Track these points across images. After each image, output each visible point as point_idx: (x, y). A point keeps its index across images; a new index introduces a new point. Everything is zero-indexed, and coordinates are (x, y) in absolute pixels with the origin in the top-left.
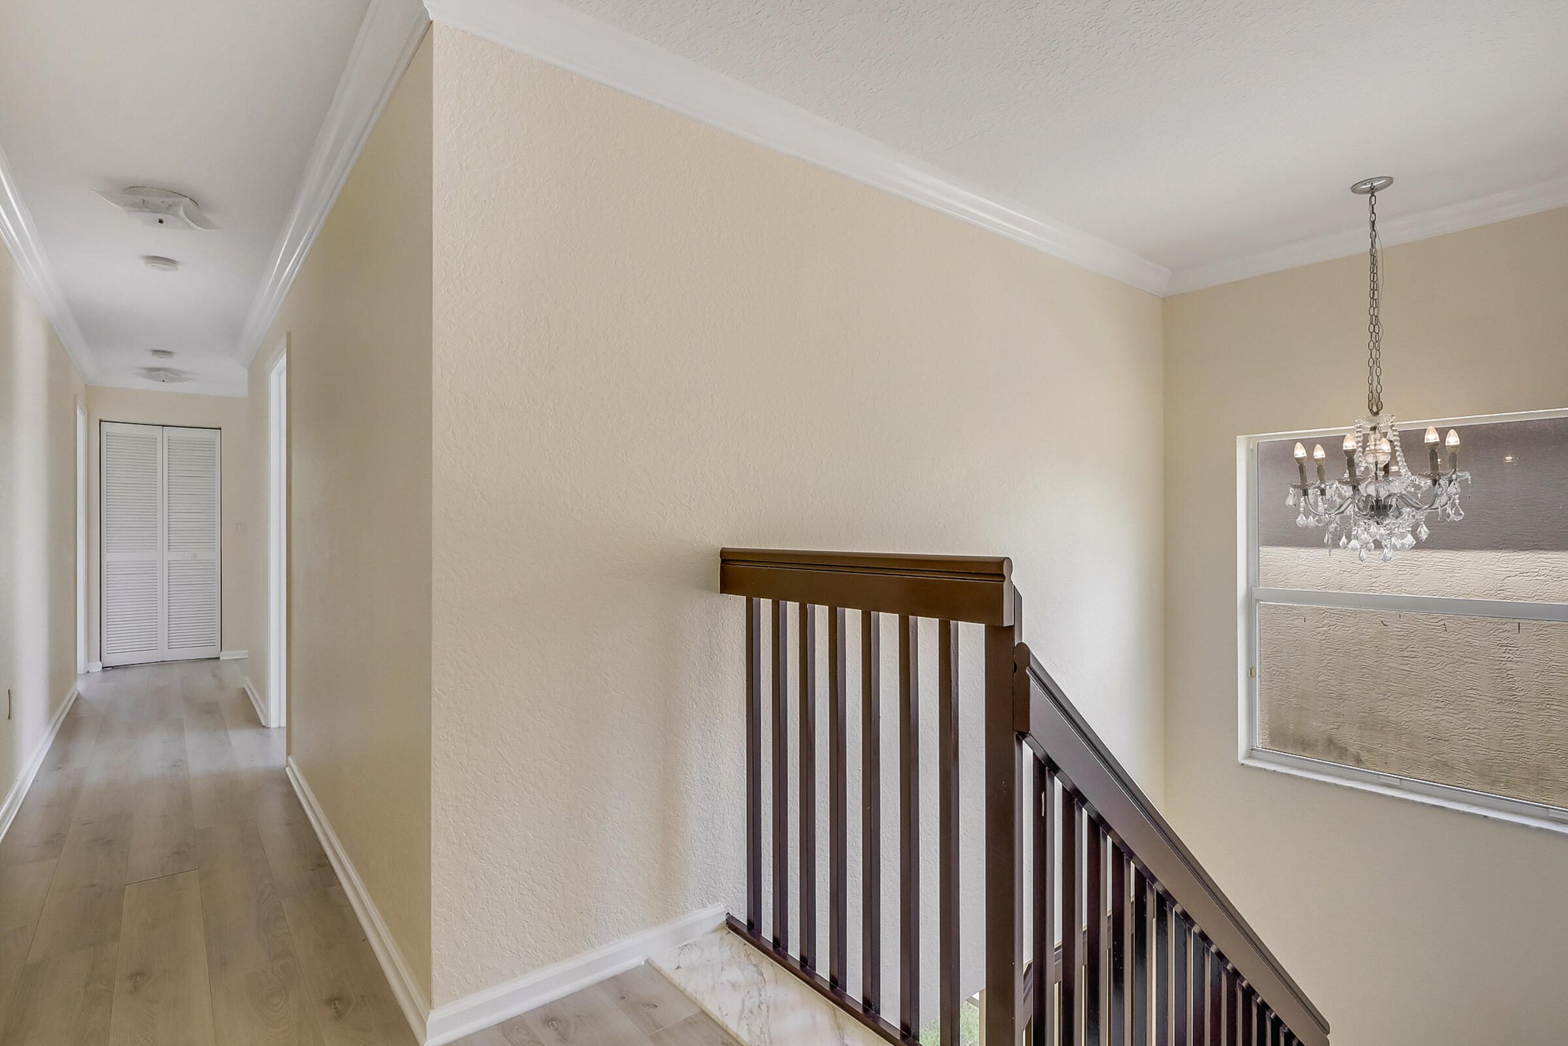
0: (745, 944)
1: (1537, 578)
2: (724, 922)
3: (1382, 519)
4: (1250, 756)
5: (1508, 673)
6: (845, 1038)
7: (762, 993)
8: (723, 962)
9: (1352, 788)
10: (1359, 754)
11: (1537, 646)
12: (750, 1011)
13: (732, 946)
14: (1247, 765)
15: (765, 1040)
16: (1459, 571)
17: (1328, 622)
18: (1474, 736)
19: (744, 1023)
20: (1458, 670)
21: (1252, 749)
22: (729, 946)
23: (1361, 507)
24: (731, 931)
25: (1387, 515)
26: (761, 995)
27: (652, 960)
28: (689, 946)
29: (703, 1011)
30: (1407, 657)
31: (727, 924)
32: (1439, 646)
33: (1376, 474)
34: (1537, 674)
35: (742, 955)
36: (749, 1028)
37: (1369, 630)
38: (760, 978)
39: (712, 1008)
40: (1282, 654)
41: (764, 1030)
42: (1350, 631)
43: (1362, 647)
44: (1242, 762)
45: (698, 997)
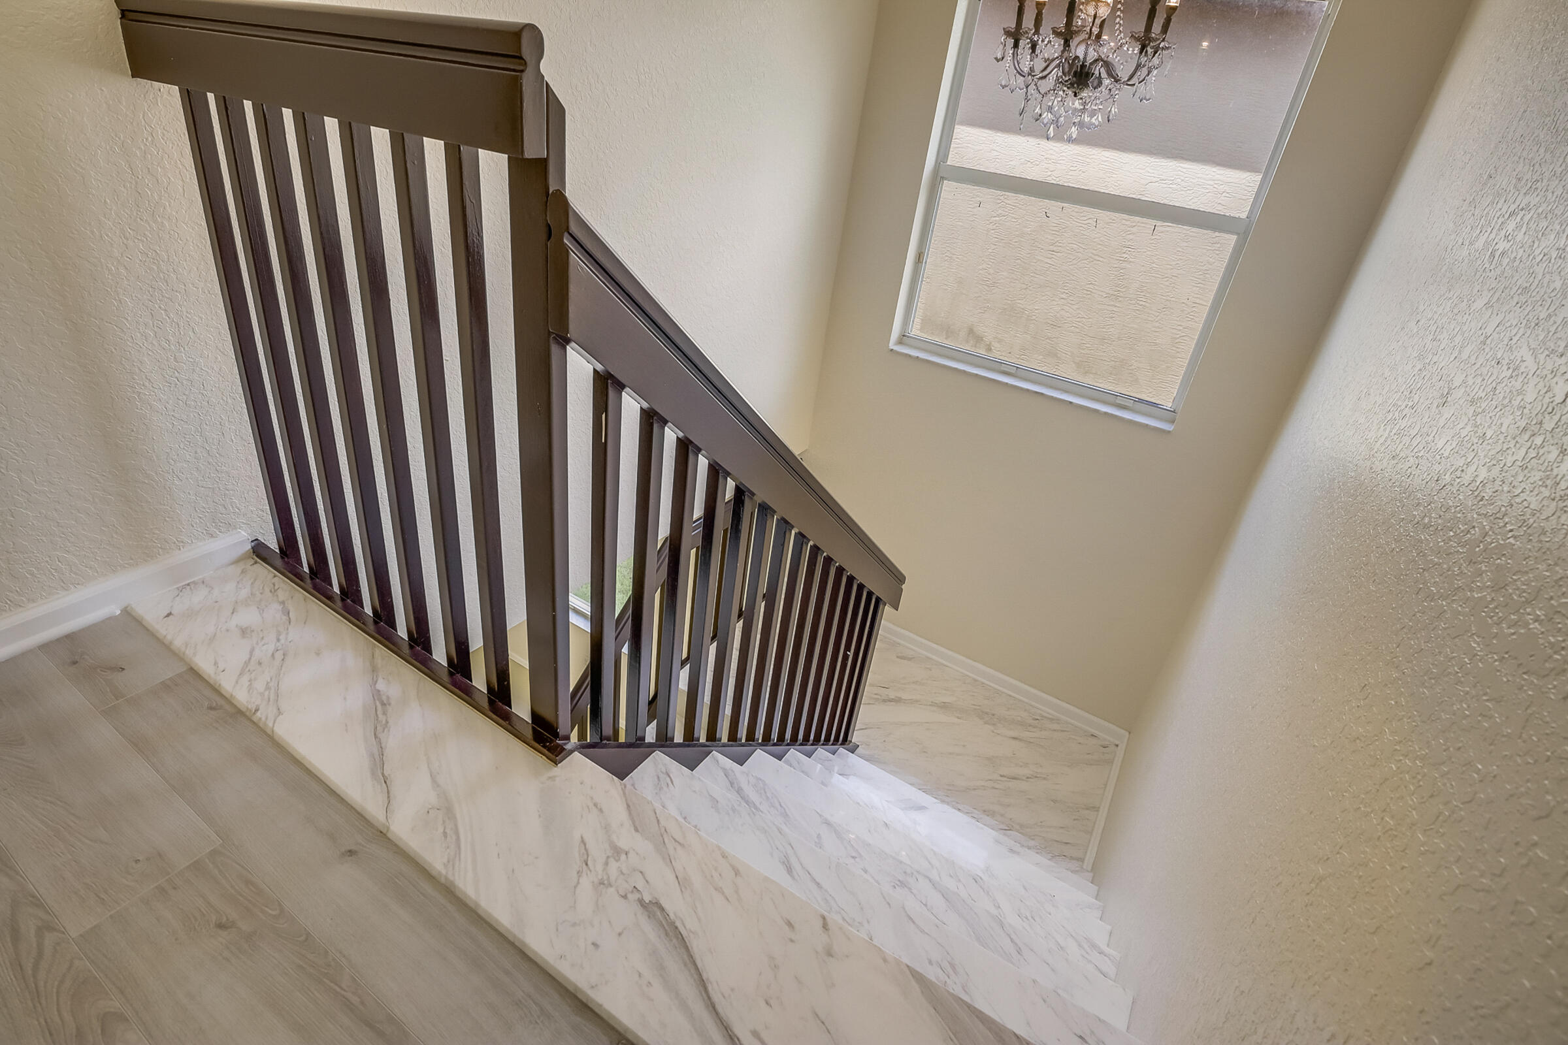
0: (275, 576)
1: (1171, 186)
2: (249, 550)
3: (1081, 89)
4: (900, 342)
5: (1121, 271)
6: (379, 682)
7: (282, 637)
8: (236, 602)
9: (977, 375)
10: (990, 343)
11: (1149, 249)
12: (259, 661)
13: (255, 580)
14: (896, 351)
15: (269, 699)
16: (1117, 173)
17: (1002, 212)
18: (1080, 324)
19: (245, 680)
20: (1087, 266)
21: (904, 336)
22: (252, 580)
23: (1067, 70)
24: (258, 560)
25: (1087, 86)
26: (278, 640)
27: (132, 608)
28: (192, 586)
29: (192, 669)
30: (1053, 251)
31: (254, 552)
32: (1079, 243)
33: (1091, 30)
34: (1140, 274)
35: (267, 590)
36: (251, 684)
37: (1032, 223)
38: (284, 618)
39: (204, 664)
40: (957, 241)
41: (271, 684)
42: (1017, 223)
43: (1022, 239)
44: (892, 348)
45: (187, 652)
